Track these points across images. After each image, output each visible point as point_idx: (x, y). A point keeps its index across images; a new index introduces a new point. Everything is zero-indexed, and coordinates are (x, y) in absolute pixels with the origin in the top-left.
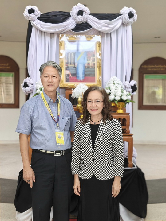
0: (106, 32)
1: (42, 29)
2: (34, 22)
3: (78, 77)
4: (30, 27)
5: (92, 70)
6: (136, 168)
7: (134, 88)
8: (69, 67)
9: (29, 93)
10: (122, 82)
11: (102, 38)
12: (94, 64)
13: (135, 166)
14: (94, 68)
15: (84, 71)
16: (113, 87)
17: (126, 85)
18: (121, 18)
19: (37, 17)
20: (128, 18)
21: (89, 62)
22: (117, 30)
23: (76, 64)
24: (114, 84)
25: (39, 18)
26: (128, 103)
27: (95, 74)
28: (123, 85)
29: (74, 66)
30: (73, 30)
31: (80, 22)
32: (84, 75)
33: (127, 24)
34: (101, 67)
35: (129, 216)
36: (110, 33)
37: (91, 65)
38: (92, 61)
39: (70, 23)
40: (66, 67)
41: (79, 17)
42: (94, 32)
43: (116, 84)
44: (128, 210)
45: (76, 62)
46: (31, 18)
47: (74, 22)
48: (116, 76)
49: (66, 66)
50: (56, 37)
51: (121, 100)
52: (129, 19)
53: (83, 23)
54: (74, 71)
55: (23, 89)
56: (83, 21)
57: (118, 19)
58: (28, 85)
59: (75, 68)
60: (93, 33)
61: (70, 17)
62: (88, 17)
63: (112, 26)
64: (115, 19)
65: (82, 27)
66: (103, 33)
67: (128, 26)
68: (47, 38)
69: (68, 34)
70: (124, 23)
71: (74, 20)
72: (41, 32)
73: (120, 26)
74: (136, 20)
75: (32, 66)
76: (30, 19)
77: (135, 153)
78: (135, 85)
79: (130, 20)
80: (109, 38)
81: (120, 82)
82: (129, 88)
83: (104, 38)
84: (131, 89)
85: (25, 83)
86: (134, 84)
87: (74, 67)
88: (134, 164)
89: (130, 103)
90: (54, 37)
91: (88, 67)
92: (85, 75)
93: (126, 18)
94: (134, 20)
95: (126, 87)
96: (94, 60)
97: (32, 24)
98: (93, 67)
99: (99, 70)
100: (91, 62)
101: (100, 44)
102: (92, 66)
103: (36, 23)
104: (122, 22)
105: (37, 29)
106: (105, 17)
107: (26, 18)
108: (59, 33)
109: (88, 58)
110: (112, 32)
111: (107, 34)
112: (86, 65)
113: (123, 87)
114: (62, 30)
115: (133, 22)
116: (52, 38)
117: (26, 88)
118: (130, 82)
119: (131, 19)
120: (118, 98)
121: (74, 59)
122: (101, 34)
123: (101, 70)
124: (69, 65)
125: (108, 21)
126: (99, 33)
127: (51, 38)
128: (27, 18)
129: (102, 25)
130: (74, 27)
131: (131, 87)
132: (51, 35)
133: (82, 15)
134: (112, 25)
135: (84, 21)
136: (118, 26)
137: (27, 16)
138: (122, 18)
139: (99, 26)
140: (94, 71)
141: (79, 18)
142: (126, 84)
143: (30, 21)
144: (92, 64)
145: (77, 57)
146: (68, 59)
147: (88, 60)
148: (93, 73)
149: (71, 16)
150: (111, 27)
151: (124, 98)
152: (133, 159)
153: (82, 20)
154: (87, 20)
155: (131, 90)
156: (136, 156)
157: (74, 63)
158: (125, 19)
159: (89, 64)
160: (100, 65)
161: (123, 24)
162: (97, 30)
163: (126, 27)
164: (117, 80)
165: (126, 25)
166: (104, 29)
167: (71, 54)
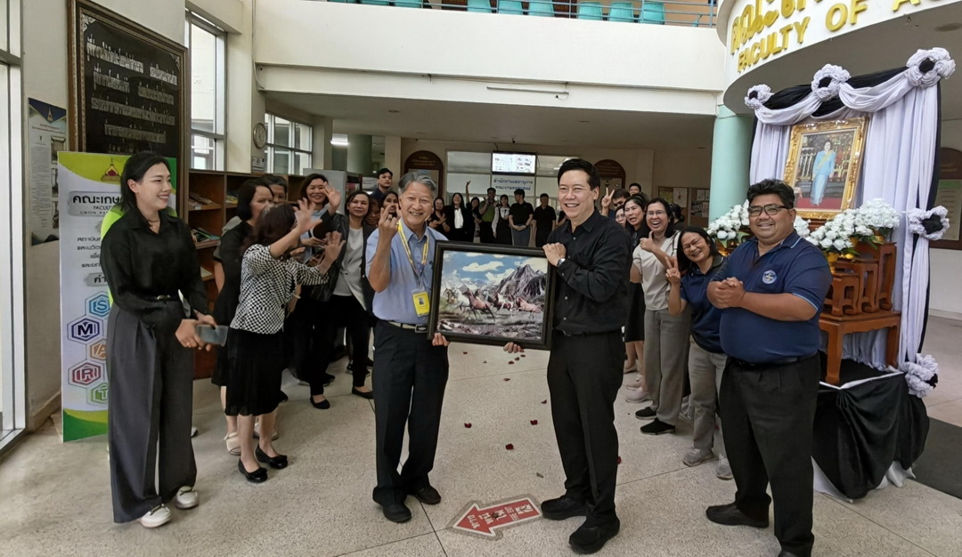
0: (870, 111)
3: (813, 199)
5: (840, 185)
8: (801, 181)
12: (846, 173)
14: (845, 181)
15: (826, 188)
18: (904, 76)
19: (761, 103)
20: (919, 73)
23: (814, 176)
25: (765, 105)
27: (842, 193)
30: (814, 114)
31: (827, 98)
32: (822, 195)
37: (839, 176)
38: (842, 167)
39: (809, 105)
41: (823, 90)
45: (814, 171)
46: (753, 105)
47: (817, 100)
49: (797, 179)
52: (920, 76)
56: (831, 97)
60: (852, 115)
62: (840, 87)
67: (926, 89)
68: (777, 134)
70: (915, 85)
71: (816, 97)
76: (752, 108)
78: (936, 217)
79: (926, 77)
90: (785, 130)
91: (834, 180)
92: (826, 195)
93: (916, 74)
96: (846, 167)
98: (843, 180)
99: (851, 185)
101: (862, 133)
102: (841, 179)
103: (762, 113)
104: (909, 83)
108: (786, 125)
109: (836, 163)
110: (884, 108)
111: (875, 113)
112: (831, 176)
115: (940, 77)
118: (916, 210)
119: (928, 74)
121: (812, 166)
124: (802, 177)
127: (782, 132)
130: (816, 108)
132: (782, 128)
133: (828, 86)
134: (880, 94)
135: (834, 95)
138: (907, 75)
140: (843, 187)
141: (823, 92)
144: (842, 174)
145: (819, 162)
146: (802, 166)
147: (835, 167)
148: (839, 191)
149: (811, 91)
150: (878, 100)
153: (829, 94)
154: (837, 93)
157: (811, 173)
158: (912, 76)
159: (836, 173)
160: (853, 175)
161: (913, 88)
162: (854, 110)
163: (924, 92)
166: (862, 106)
167: (809, 157)
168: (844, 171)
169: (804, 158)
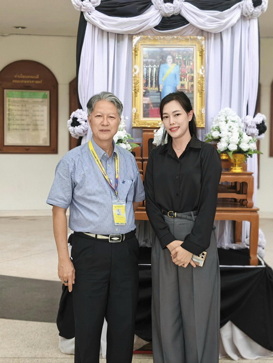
0: (213, 32)
1: (104, 28)
2: (89, 14)
4: (83, 23)
6: (263, 266)
7: (261, 128)
8: (149, 92)
9: (81, 135)
10: (241, 118)
11: (207, 41)
12: (192, 86)
13: (263, 263)
14: (193, 92)
16: (224, 127)
17: (247, 122)
18: (239, 6)
19: (94, 6)
20: (252, 6)
21: (183, 82)
22: (232, 28)
23: (161, 87)
24: (226, 122)
25: (97, 8)
26: (251, 155)
28: (242, 122)
29: (157, 89)
30: (156, 27)
31: (169, 14)
33: (250, 17)
34: (204, 92)
35: (251, 347)
36: (221, 33)
37: (186, 88)
38: (188, 81)
39: (152, 17)
40: (144, 91)
41: (168, 6)
42: (192, 30)
43: (229, 122)
44: (249, 338)
45: (160, 83)
46: (84, 7)
47: (159, 14)
48: (230, 107)
49: (144, 89)
50: (126, 40)
51: (239, 151)
52: (253, 9)
53: (173, 16)
54: (158, 98)
55: (71, 128)
56: (174, 13)
57: (235, 8)
58: (78, 122)
59: (159, 94)
60: (191, 33)
61: (152, 6)
62: (182, 5)
63: (224, 21)
64: (230, 8)
65: (172, 22)
66: (208, 32)
67: (251, 20)
68: (112, 42)
69: (147, 35)
70: (245, 15)
71: (158, 11)
72: (102, 31)
73: (238, 21)
74: (265, 10)
75: (86, 91)
76: (82, 10)
77: (262, 239)
78: (263, 122)
79: (255, 10)
80: (219, 40)
81: (236, 118)
82: (253, 127)
83: (209, 40)
84: (256, 129)
85: (75, 119)
86: (262, 120)
87: (157, 92)
88: (260, 259)
89: (255, 156)
90: (123, 39)
93: (249, 7)
94: (262, 10)
95: (247, 126)
96: (192, 79)
97: (86, 18)
98: (190, 92)
99: (201, 97)
100: (186, 82)
101: (203, 51)
102: (188, 90)
103: (94, 17)
104: (242, 13)
105: (95, 26)
106: (211, 5)
107: (76, 8)
108: (132, 33)
109: (181, 75)
110: (223, 31)
111: (215, 34)
112: (178, 87)
113: (243, 125)
114: (138, 28)
115: (261, 12)
116: (121, 42)
117: (76, 127)
118: (254, 117)
119: (257, 8)
120: (233, 147)
121: (157, 77)
122: (205, 34)
123: (204, 96)
124: (149, 88)
125: (217, 13)
126: (202, 32)
127: (118, 41)
128: (78, 8)
129: (206, 19)
130: (157, 22)
131: (256, 126)
132: (119, 36)
133: (172, 2)
134: (224, 19)
135: (176, 12)
136: (234, 21)
137: (77, 4)
138: (241, 7)
139: (201, 20)
140: (193, 99)
141: (166, 8)
142: (247, 120)
143: (82, 13)
144: (188, 85)
145: (163, 74)
146: (147, 77)
149: (153, 4)
150: (222, 23)
151: (244, 147)
152: (259, 249)
153: (172, 10)
154: (181, 10)
155: (256, 131)
156: (264, 245)
157: (157, 84)
158: (247, 8)
159: (182, 85)
160: (202, 87)
161: (244, 17)
162: (197, 28)
163: (248, 22)
164: (232, 114)
165: (248, 18)
166: (209, 26)
167: (152, 69)
168: (190, 84)
169: (148, 69)
